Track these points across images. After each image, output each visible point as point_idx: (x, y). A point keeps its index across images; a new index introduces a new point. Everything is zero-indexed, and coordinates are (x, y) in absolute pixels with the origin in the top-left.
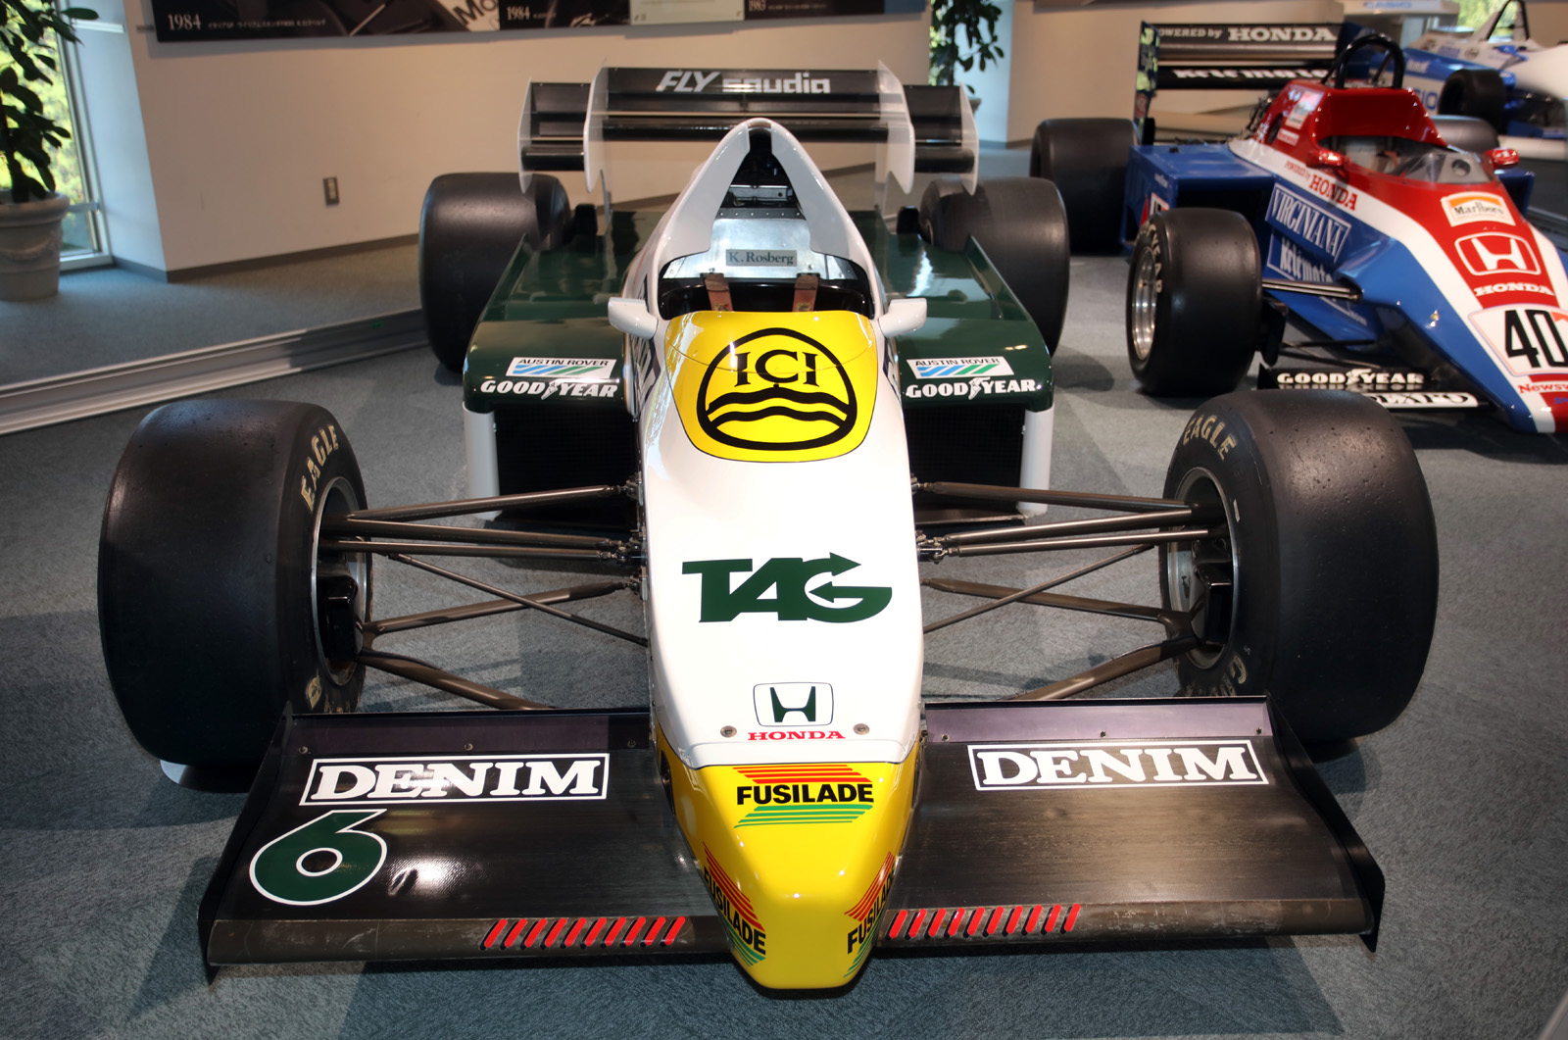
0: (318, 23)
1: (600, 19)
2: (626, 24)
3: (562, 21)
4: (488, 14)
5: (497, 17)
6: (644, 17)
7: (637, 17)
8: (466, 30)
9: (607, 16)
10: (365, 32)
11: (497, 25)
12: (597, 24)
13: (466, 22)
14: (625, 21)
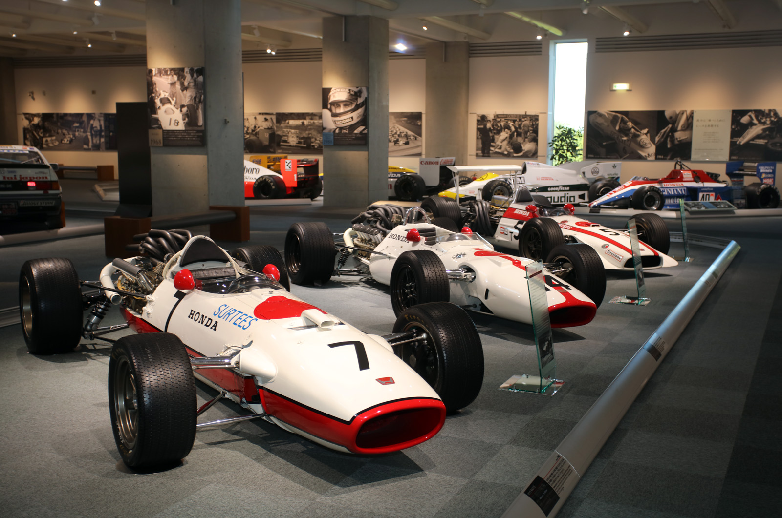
6: (695, 159)
14: (690, 159)
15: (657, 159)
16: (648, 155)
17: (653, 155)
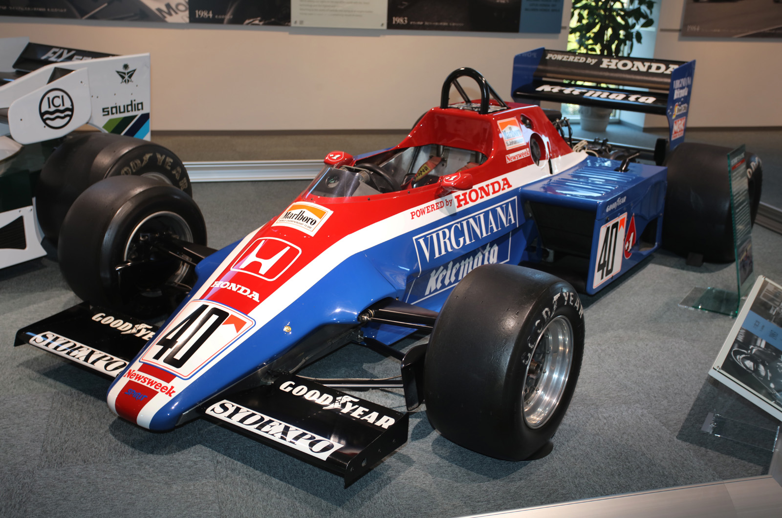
0: (62, 11)
1: (267, 22)
2: (287, 25)
3: (238, 20)
4: (180, 14)
5: (188, 15)
6: (301, 22)
7: (296, 22)
8: (165, 22)
9: (273, 20)
10: (93, 17)
11: (187, 20)
12: (264, 24)
13: (165, 17)
14: (287, 24)
15: (194, 20)
16: (168, 6)
17: (182, 8)
